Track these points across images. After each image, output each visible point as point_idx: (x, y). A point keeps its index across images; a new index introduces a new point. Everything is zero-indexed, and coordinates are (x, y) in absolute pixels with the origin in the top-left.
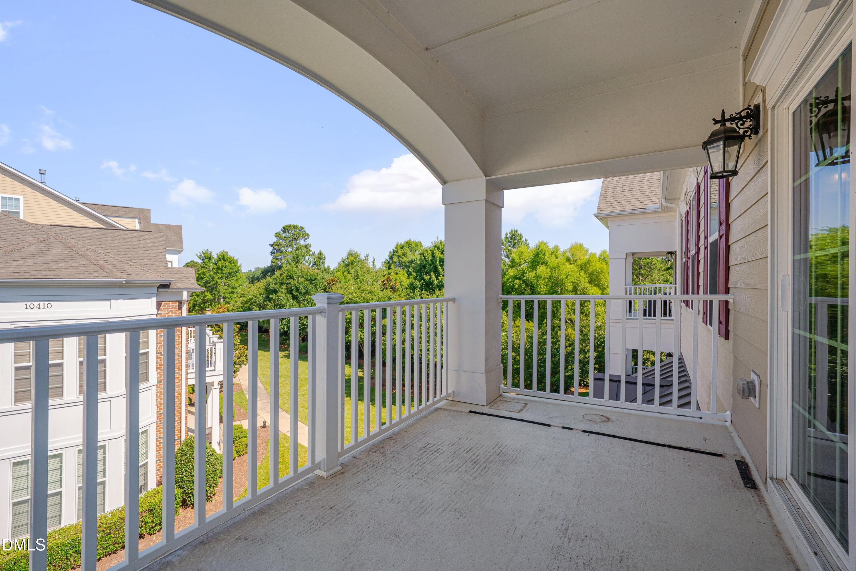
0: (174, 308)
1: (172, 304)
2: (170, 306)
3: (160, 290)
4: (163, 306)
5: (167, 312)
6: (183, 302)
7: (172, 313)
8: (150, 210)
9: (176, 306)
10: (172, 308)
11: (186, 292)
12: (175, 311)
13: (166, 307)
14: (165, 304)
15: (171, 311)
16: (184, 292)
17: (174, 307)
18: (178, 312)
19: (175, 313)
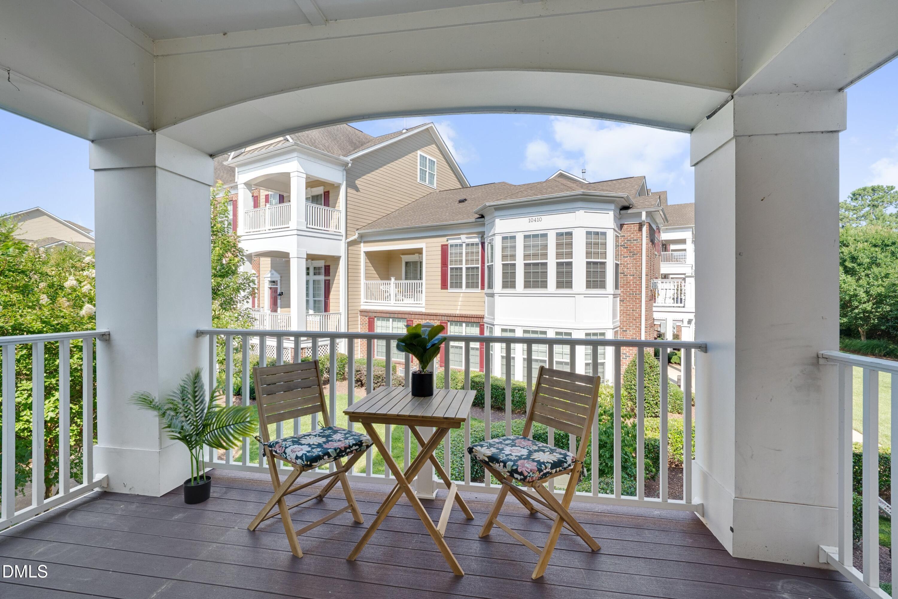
0: (636, 231)
1: (634, 226)
2: (631, 229)
3: (622, 212)
4: (626, 229)
5: (629, 234)
6: (643, 224)
7: (633, 236)
8: (666, 192)
9: (637, 228)
10: (633, 231)
11: (645, 212)
12: (636, 233)
13: (629, 230)
14: (627, 226)
15: (632, 233)
16: (643, 212)
17: (635, 229)
18: (639, 234)
19: (636, 235)
